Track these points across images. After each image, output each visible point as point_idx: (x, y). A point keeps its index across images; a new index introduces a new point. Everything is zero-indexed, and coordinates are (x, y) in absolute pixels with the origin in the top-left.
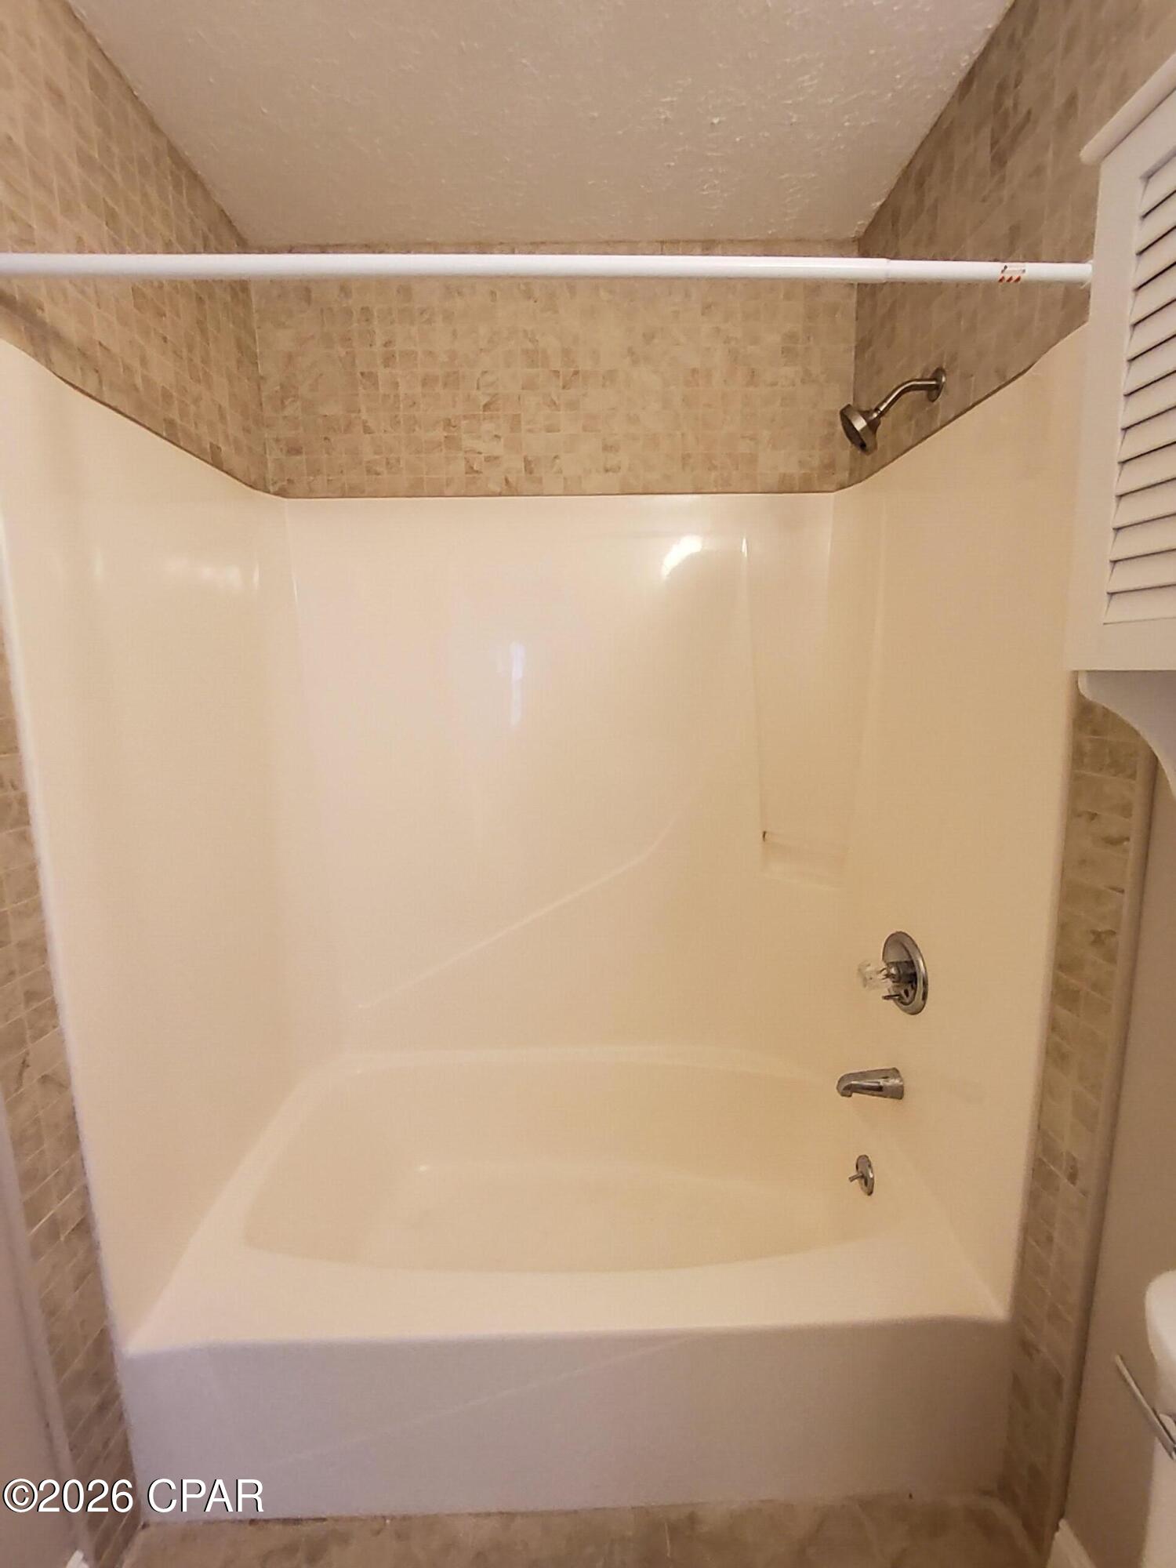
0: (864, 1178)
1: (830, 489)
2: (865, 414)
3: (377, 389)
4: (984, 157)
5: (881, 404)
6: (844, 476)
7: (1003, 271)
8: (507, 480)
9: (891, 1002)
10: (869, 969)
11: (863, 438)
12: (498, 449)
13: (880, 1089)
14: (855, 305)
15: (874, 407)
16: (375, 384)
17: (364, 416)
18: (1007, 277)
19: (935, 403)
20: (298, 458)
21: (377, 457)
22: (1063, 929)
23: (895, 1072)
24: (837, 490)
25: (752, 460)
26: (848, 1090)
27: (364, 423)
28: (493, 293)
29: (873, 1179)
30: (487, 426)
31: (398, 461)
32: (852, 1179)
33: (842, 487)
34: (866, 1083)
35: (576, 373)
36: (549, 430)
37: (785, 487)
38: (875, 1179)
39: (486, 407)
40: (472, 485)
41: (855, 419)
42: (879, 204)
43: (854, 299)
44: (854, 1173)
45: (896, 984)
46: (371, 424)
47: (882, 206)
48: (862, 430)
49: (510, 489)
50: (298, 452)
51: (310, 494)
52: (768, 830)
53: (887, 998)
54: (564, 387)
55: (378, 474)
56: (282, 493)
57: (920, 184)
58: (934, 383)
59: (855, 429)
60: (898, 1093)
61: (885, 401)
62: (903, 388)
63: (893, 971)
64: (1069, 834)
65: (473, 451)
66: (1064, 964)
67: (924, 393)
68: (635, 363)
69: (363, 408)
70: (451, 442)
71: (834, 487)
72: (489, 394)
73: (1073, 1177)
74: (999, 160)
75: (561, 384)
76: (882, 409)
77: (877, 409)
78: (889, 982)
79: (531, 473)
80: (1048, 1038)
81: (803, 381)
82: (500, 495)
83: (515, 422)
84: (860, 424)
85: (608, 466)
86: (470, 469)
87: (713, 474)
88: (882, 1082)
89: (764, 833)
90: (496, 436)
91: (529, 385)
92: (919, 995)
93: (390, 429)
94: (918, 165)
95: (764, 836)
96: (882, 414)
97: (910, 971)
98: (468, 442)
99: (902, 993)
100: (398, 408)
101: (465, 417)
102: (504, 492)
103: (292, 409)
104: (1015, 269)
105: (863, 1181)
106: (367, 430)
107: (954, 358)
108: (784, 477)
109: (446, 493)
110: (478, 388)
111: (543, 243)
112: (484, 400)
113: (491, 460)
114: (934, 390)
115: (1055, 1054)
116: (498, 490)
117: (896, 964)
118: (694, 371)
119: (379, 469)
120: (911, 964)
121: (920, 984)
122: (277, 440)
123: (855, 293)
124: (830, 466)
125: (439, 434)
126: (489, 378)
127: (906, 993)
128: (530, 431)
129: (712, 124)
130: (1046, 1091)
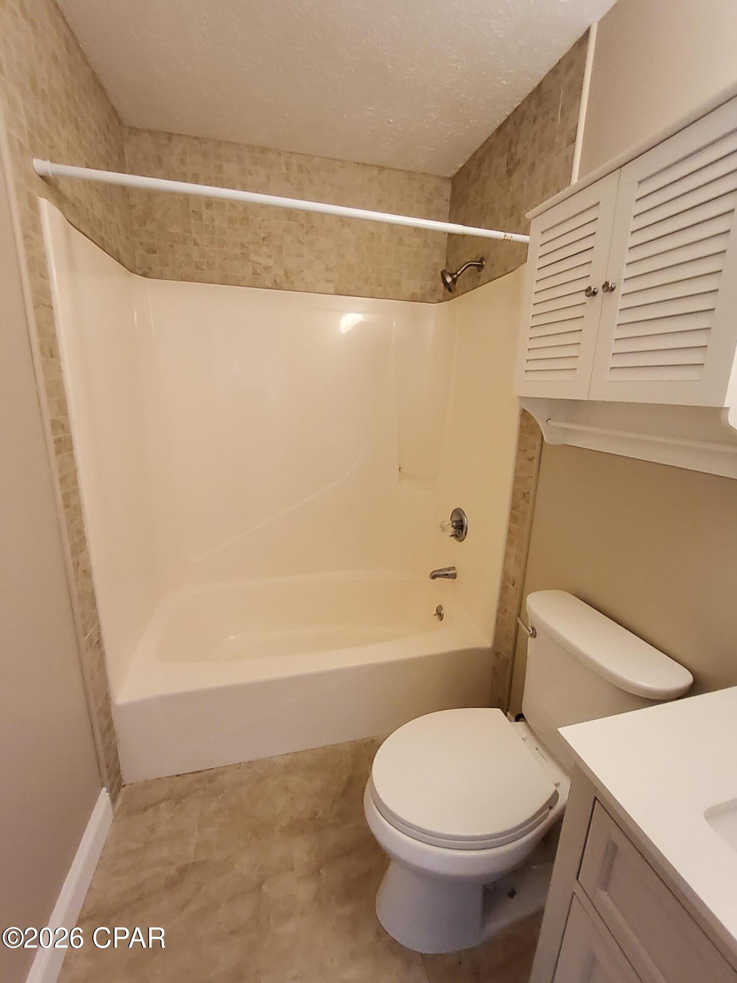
0: (440, 615)
1: (435, 302)
2: (451, 275)
3: (202, 221)
4: (504, 170)
5: (458, 271)
6: (441, 296)
7: (505, 237)
8: (275, 281)
9: (453, 538)
10: (445, 524)
11: (450, 286)
12: (270, 262)
13: (447, 575)
14: (448, 212)
15: (454, 272)
16: (201, 218)
17: (195, 236)
18: (506, 239)
19: (480, 273)
20: (155, 255)
21: (202, 260)
22: (514, 494)
23: (454, 568)
24: (437, 303)
25: (399, 283)
26: (434, 577)
27: (195, 240)
28: (268, 177)
29: (443, 614)
30: (264, 250)
31: (214, 263)
32: (435, 615)
33: (440, 302)
34: (441, 573)
35: (312, 227)
36: (298, 255)
37: (414, 299)
38: (444, 614)
39: (264, 239)
40: (256, 281)
41: (447, 277)
42: (462, 165)
43: (448, 208)
44: (435, 613)
45: (456, 530)
46: (198, 241)
47: (463, 166)
48: (450, 282)
49: (276, 286)
50: (155, 252)
51: (161, 277)
52: (401, 466)
53: (452, 536)
54: (306, 233)
55: (202, 270)
56: (144, 275)
57: (479, 165)
58: (479, 264)
59: (447, 282)
60: (454, 576)
61: (460, 270)
62: (466, 265)
63: (454, 524)
64: (517, 458)
65: (257, 263)
66: (514, 507)
67: (476, 267)
68: (343, 226)
69: (194, 231)
70: (245, 256)
71: (436, 301)
72: (265, 233)
73: (513, 585)
74: (510, 173)
75: (305, 232)
76: (458, 273)
77: (456, 273)
78: (453, 529)
79: (288, 278)
80: (508, 535)
81: (424, 247)
82: (271, 288)
83: (280, 250)
84: (449, 280)
85: (329, 279)
86: (255, 273)
87: (381, 288)
88: (447, 572)
89: (400, 468)
90: (269, 256)
91: (287, 230)
92: (464, 533)
93: (209, 245)
94: (479, 155)
95: (400, 469)
96: (459, 275)
97: (461, 524)
98: (254, 257)
99: (458, 533)
100: (214, 234)
101: (253, 244)
102: (273, 288)
103: (150, 227)
104: (509, 235)
105: (439, 615)
106: (196, 244)
107: (488, 255)
108: (413, 294)
109: (241, 284)
110: (260, 228)
111: (295, 153)
112: (263, 236)
113: (267, 268)
114: (480, 267)
115: (510, 542)
116: (270, 286)
117: (456, 522)
118: (373, 234)
119: (204, 267)
120: (462, 521)
121: (464, 530)
122: (141, 244)
123: (449, 204)
124: (434, 290)
125: (238, 251)
126: (266, 223)
127: (459, 533)
128: (288, 255)
129: (390, 121)
130: (507, 555)
